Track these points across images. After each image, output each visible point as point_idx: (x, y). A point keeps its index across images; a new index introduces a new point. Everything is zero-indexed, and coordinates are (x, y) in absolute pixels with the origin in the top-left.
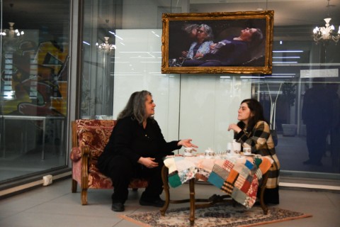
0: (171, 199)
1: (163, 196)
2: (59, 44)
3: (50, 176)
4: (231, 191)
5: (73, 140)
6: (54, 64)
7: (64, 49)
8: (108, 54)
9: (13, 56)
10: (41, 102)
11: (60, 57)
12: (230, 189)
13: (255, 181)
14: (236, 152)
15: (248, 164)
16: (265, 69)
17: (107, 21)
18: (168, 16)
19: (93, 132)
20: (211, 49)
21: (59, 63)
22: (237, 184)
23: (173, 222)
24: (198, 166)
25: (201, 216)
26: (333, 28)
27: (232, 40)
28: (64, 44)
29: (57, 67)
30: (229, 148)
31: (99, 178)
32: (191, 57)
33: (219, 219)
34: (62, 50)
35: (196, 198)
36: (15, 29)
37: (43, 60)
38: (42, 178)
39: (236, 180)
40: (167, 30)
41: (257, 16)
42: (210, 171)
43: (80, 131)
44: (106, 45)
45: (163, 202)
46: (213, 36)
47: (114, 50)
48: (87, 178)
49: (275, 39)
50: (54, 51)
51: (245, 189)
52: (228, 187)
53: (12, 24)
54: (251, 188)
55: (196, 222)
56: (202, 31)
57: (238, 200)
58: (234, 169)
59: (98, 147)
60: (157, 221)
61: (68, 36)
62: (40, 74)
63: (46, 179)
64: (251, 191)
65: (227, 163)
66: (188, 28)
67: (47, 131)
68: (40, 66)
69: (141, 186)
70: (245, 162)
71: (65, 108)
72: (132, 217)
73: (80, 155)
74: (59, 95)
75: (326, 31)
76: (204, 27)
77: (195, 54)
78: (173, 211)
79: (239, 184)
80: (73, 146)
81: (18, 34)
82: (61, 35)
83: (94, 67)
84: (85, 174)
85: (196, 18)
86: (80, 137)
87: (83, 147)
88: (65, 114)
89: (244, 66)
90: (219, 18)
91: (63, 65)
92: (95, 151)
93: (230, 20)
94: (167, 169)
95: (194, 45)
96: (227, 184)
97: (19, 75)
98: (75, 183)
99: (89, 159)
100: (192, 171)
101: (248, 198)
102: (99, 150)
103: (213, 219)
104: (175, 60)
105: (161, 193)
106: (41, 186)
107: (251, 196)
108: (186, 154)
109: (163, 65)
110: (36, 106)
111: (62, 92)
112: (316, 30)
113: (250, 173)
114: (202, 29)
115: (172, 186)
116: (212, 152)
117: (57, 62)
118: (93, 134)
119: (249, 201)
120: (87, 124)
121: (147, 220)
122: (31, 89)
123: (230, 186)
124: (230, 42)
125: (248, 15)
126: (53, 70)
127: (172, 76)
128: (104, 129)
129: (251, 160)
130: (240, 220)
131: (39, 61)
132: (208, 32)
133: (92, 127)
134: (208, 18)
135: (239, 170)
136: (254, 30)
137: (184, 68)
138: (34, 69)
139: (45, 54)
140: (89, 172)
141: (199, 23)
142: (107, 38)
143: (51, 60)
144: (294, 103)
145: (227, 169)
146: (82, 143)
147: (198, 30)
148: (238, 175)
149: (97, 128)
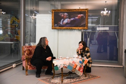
0: (55, 73)
1: (53, 72)
2: (17, 17)
3: (15, 64)
4: (75, 71)
5: (22, 53)
6: (16, 24)
7: (19, 19)
8: (34, 19)
9: (2, 21)
10: (12, 37)
11: (18, 22)
12: (75, 70)
13: (83, 67)
14: (76, 58)
15: (80, 62)
16: (86, 28)
17: (34, 9)
18: (54, 10)
19: (29, 50)
20: (68, 21)
21: (18, 23)
22: (76, 68)
23: (56, 81)
24: (64, 64)
25: (65, 79)
26: (107, 11)
27: (75, 18)
28: (19, 17)
29: (17, 25)
30: (74, 56)
31: (31, 66)
32: (61, 24)
33: (71, 80)
34: (18, 19)
35: (63, 73)
36: (2, 12)
37: (12, 22)
38: (12, 65)
39: (76, 67)
40: (53, 15)
41: (83, 11)
42: (68, 65)
43: (25, 50)
44: (33, 16)
45: (53, 73)
46: (68, 17)
47: (36, 18)
48: (27, 66)
49: (89, 14)
50: (16, 20)
51: (79, 70)
52: (74, 70)
53: (1, 10)
54: (81, 69)
55: (64, 81)
56: (65, 15)
57: (77, 74)
58: (76, 64)
59: (31, 55)
60: (51, 81)
61: (20, 14)
62: (11, 27)
63: (14, 65)
64: (81, 70)
65: (73, 62)
66: (60, 14)
67: (14, 48)
68: (11, 24)
69: (45, 68)
70: (79, 61)
71: (20, 39)
72: (43, 80)
73: (25, 59)
74: (18, 34)
75: (105, 13)
76: (66, 14)
77: (63, 23)
78: (56, 77)
79: (77, 68)
80: (23, 55)
81: (3, 13)
82: (18, 14)
83: (29, 23)
84: (27, 65)
85: (63, 11)
86: (25, 52)
87: (26, 56)
88: (20, 40)
89: (79, 27)
90: (70, 11)
91: (19, 24)
92: (30, 56)
93: (74, 12)
94: (54, 64)
95: (62, 20)
96: (73, 69)
97: (4, 28)
98: (23, 67)
99: (28, 60)
100: (62, 65)
101: (80, 73)
102: (31, 56)
103: (69, 80)
104: (56, 25)
105: (52, 71)
106: (12, 68)
107: (81, 72)
108: (60, 59)
109: (52, 27)
110: (10, 38)
111: (19, 33)
112: (102, 12)
113: (81, 64)
114: (65, 14)
115: (56, 70)
116: (68, 58)
117: (17, 23)
118: (29, 51)
119: (80, 74)
120: (27, 47)
121: (47, 81)
122: (8, 32)
123: (74, 69)
124: (74, 19)
125: (80, 10)
126: (15, 26)
127: (55, 30)
128: (33, 49)
129: (81, 60)
130: (78, 80)
131: (11, 23)
132: (67, 15)
133: (29, 48)
134: (67, 11)
135: (77, 64)
136: (82, 15)
137: (59, 28)
138: (9, 26)
139: (13, 21)
140: (28, 64)
141: (64, 12)
142: (34, 14)
143: (15, 22)
144: (95, 34)
145: (73, 64)
146: (26, 54)
147: (64, 15)
148: (77, 65)
149: (30, 49)
